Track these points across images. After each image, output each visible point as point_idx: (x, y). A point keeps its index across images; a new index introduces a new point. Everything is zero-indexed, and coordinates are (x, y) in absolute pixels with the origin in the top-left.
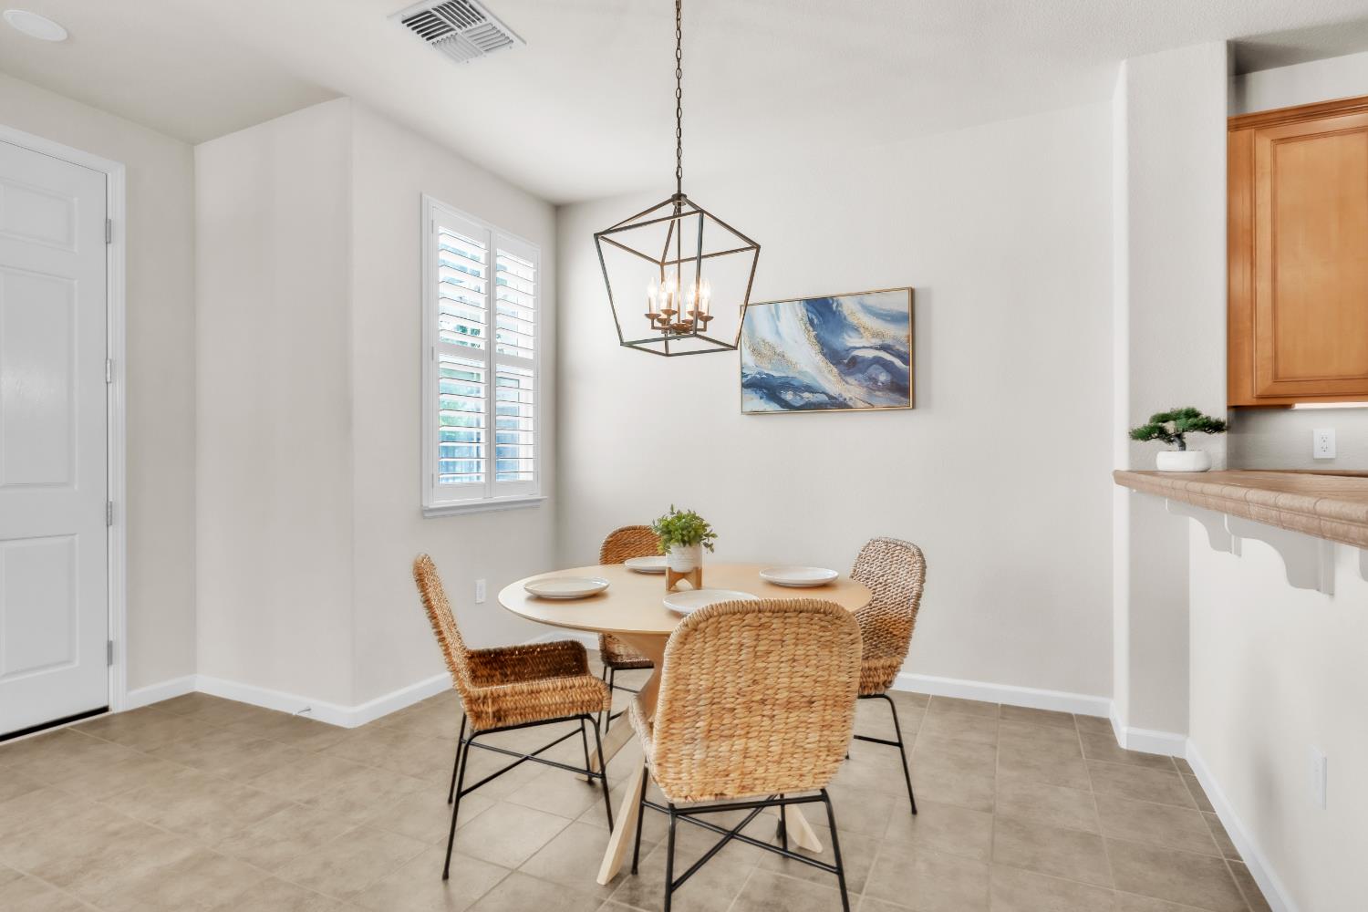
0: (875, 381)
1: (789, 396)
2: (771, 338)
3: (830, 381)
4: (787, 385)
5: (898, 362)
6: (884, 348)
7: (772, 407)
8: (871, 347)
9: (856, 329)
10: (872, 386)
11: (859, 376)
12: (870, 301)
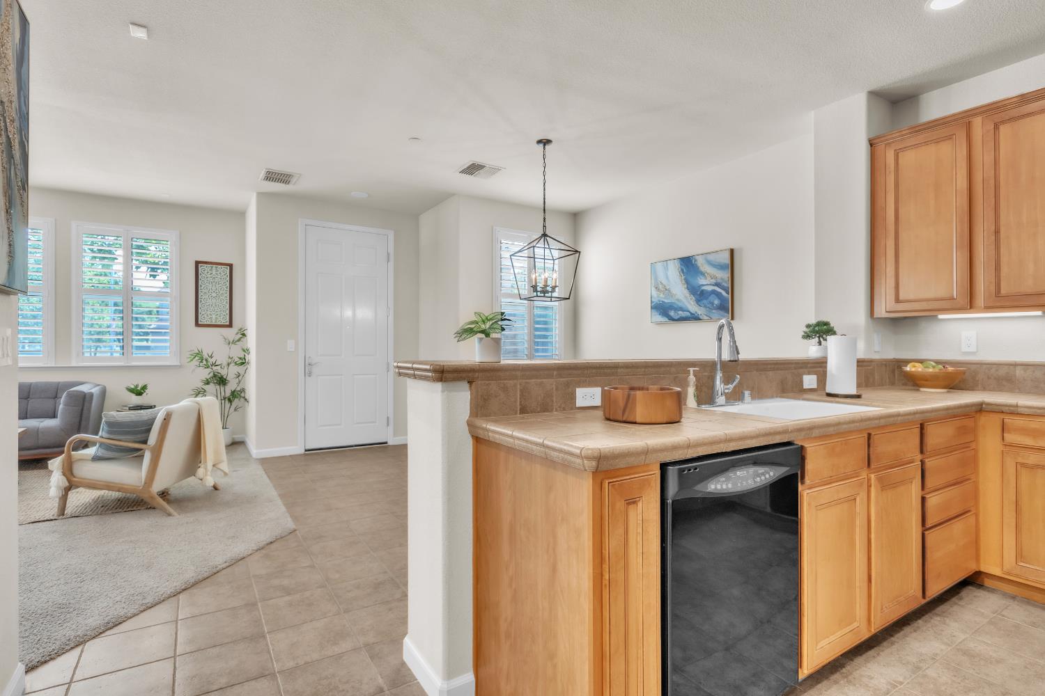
0: (712, 304)
1: (672, 313)
2: (664, 282)
3: (693, 307)
4: (671, 307)
5: (724, 293)
6: (717, 285)
7: (665, 319)
8: (710, 285)
9: (703, 274)
10: (711, 307)
11: (705, 301)
12: (711, 257)
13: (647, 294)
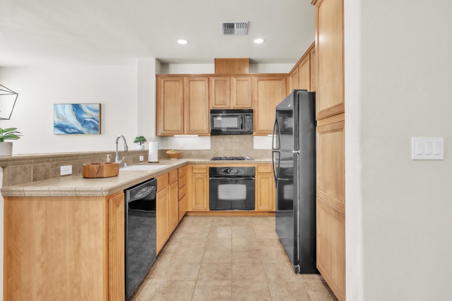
0: (90, 127)
1: (67, 130)
2: (63, 114)
3: (79, 127)
4: (67, 127)
5: (96, 122)
6: (93, 118)
7: (63, 133)
8: (89, 118)
9: (85, 113)
10: (89, 128)
11: (86, 125)
12: (90, 106)
13: (52, 120)
